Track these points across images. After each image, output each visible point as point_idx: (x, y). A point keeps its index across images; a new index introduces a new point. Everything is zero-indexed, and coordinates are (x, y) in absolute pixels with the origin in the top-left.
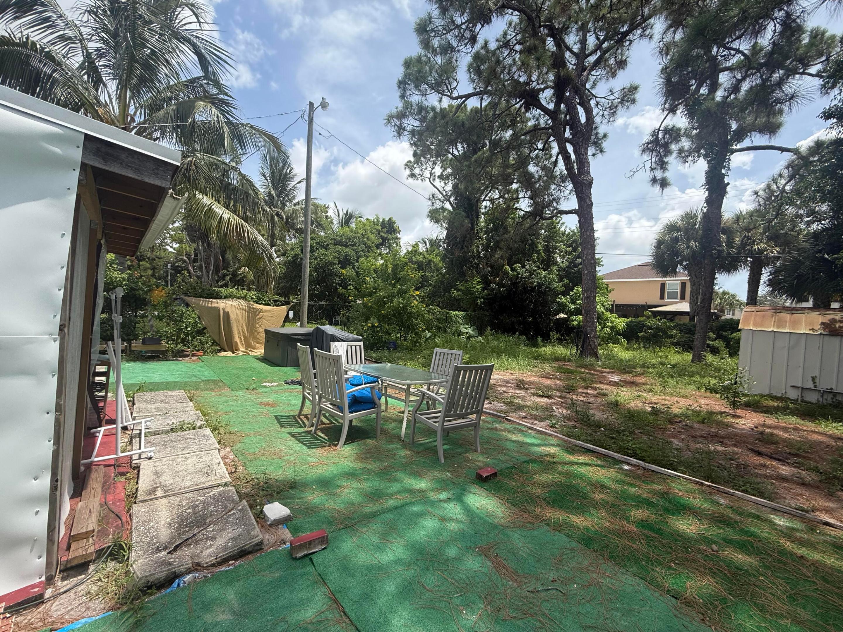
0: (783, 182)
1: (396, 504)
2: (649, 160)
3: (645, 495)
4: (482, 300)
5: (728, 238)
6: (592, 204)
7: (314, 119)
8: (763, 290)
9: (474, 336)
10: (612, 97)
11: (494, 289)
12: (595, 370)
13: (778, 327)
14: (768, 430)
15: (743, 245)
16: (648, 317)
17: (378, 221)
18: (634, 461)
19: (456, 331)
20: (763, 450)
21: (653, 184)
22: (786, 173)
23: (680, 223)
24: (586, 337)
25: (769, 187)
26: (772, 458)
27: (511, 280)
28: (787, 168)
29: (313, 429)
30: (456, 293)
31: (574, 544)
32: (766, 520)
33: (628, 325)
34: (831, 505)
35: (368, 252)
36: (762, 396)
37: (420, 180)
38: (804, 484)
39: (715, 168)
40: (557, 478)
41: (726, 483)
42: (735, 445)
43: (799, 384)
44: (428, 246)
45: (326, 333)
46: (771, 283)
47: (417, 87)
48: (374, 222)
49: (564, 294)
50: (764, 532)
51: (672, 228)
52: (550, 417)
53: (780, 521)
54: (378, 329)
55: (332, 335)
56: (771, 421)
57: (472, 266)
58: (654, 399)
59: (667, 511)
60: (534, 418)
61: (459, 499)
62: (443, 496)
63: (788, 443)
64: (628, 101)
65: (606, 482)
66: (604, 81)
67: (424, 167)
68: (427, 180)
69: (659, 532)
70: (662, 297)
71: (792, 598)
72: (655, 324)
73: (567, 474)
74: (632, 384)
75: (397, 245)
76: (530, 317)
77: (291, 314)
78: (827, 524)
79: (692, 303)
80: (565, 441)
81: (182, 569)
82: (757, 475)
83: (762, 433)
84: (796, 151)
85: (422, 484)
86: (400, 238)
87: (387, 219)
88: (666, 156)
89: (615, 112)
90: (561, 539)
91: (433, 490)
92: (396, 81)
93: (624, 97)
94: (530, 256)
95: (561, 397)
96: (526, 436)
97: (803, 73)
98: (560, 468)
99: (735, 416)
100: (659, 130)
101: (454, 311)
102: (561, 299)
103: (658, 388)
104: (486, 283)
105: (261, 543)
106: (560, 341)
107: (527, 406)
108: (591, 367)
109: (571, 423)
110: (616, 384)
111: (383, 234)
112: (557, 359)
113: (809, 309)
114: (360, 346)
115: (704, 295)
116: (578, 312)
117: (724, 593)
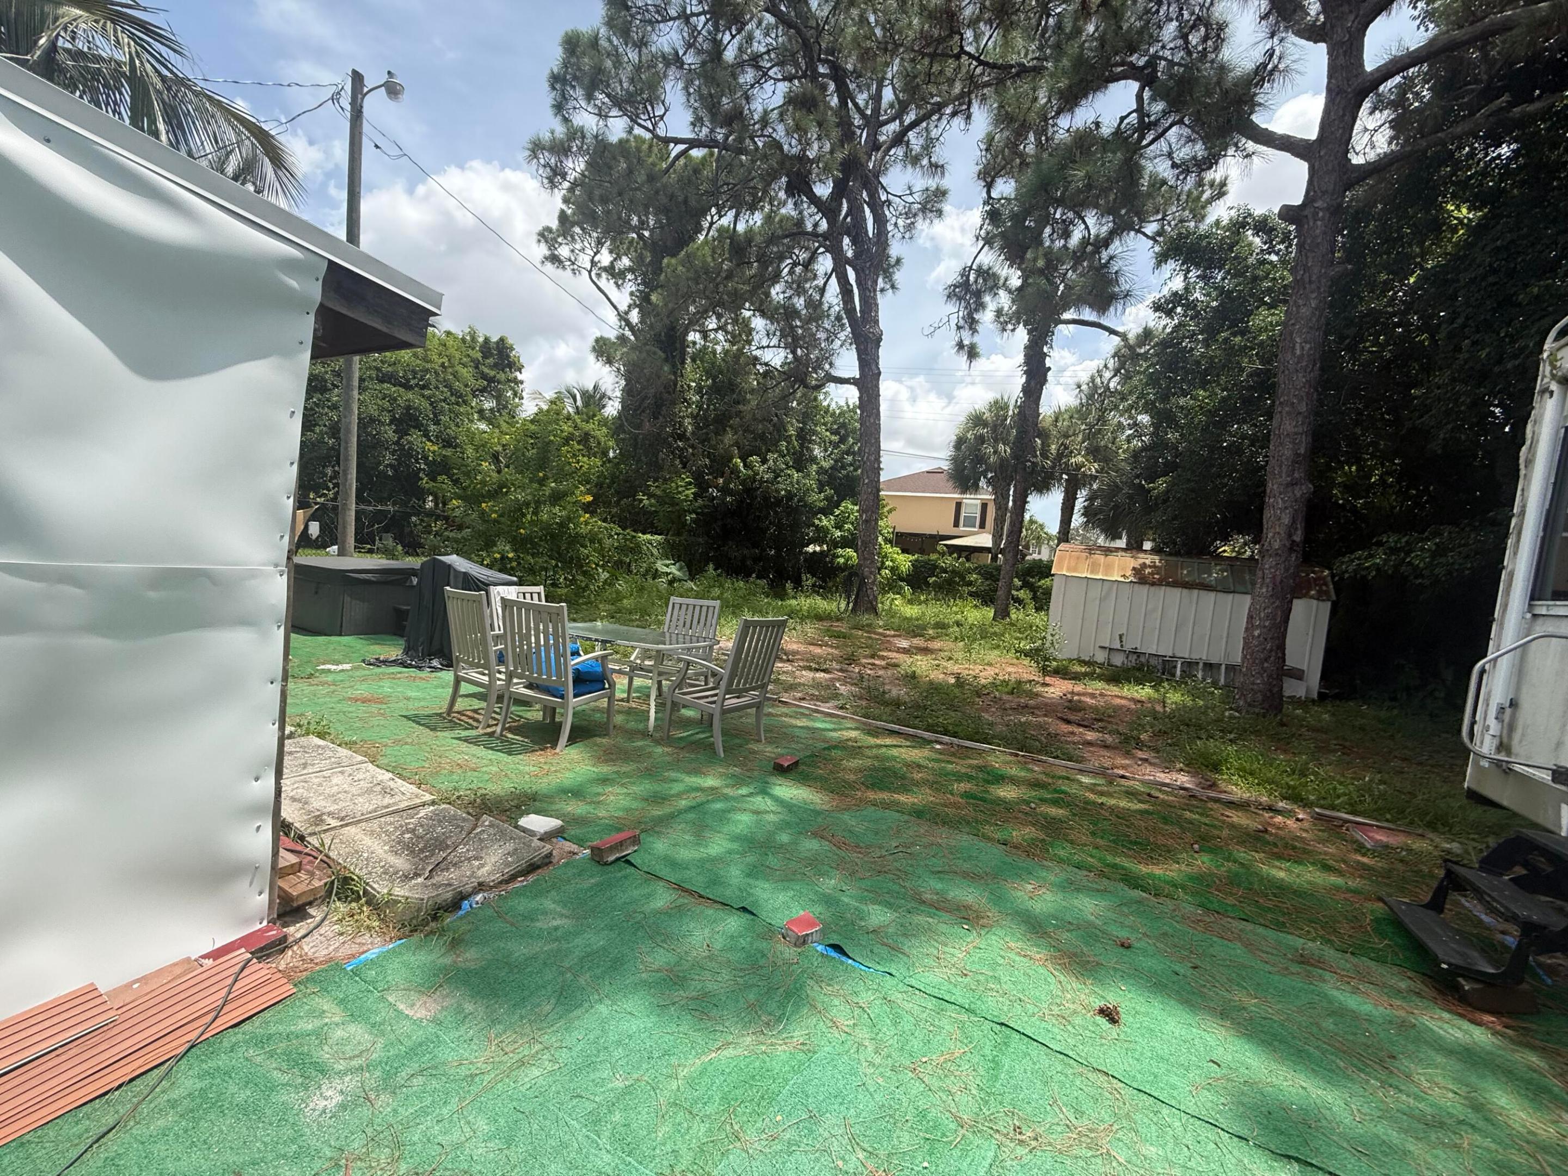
0: (1107, 375)
1: (690, 804)
2: (953, 311)
3: (963, 770)
4: (694, 516)
5: (1043, 443)
6: (879, 373)
7: (365, 110)
8: (1077, 520)
9: (680, 580)
10: (910, 199)
11: (714, 498)
12: (875, 633)
13: (1092, 572)
14: (1076, 698)
15: (1060, 456)
16: (943, 554)
17: (473, 339)
18: (946, 739)
19: (647, 571)
20: (1072, 717)
21: (958, 351)
22: (1111, 364)
23: (987, 415)
24: (862, 584)
25: (1093, 379)
26: (1080, 725)
27: (743, 483)
28: (1114, 357)
29: (499, 729)
30: (646, 502)
31: (906, 817)
32: (1073, 780)
33: (915, 564)
34: (1127, 762)
35: (457, 404)
36: (1071, 660)
37: (569, 271)
38: (1106, 747)
39: (1037, 343)
40: (869, 762)
41: (1039, 752)
42: (1046, 715)
43: (1107, 645)
44: (579, 403)
45: (455, 570)
46: (1087, 512)
47: (590, 97)
48: (463, 340)
49: (826, 512)
50: (1073, 790)
51: (977, 420)
52: (836, 696)
53: (1086, 780)
54: (514, 564)
55: (465, 574)
56: (1079, 688)
57: (673, 453)
58: (956, 669)
59: (988, 782)
60: (814, 698)
61: (764, 792)
62: (744, 791)
63: (1095, 709)
64: (931, 211)
65: (922, 762)
66: (899, 166)
67: (578, 246)
68: (586, 274)
69: (983, 800)
70: (956, 524)
71: (1093, 834)
72: (951, 565)
73: (876, 757)
74: (925, 651)
75: (515, 394)
76: (771, 548)
77: (314, 529)
78: (1123, 777)
79: (997, 537)
80: (864, 724)
81: (469, 888)
82: (1068, 743)
83: (1070, 701)
84: (1124, 336)
85: (710, 782)
86: (522, 382)
87: (494, 339)
88: (976, 310)
89: (913, 223)
90: (892, 815)
91: (727, 786)
92: (547, 73)
93: (927, 202)
94: (776, 444)
95: (841, 670)
96: (813, 720)
97: (1139, 231)
98: (868, 752)
99: (1045, 685)
100: (971, 268)
101: (644, 533)
102: (820, 520)
103: (960, 655)
104: (702, 486)
105: (550, 855)
106: (815, 590)
107: (800, 684)
108: (869, 628)
109: (864, 703)
110: (905, 651)
111: (486, 370)
112: (819, 617)
113: (1123, 549)
114: (539, 594)
115: (1012, 524)
116: (846, 542)
117: (1044, 836)
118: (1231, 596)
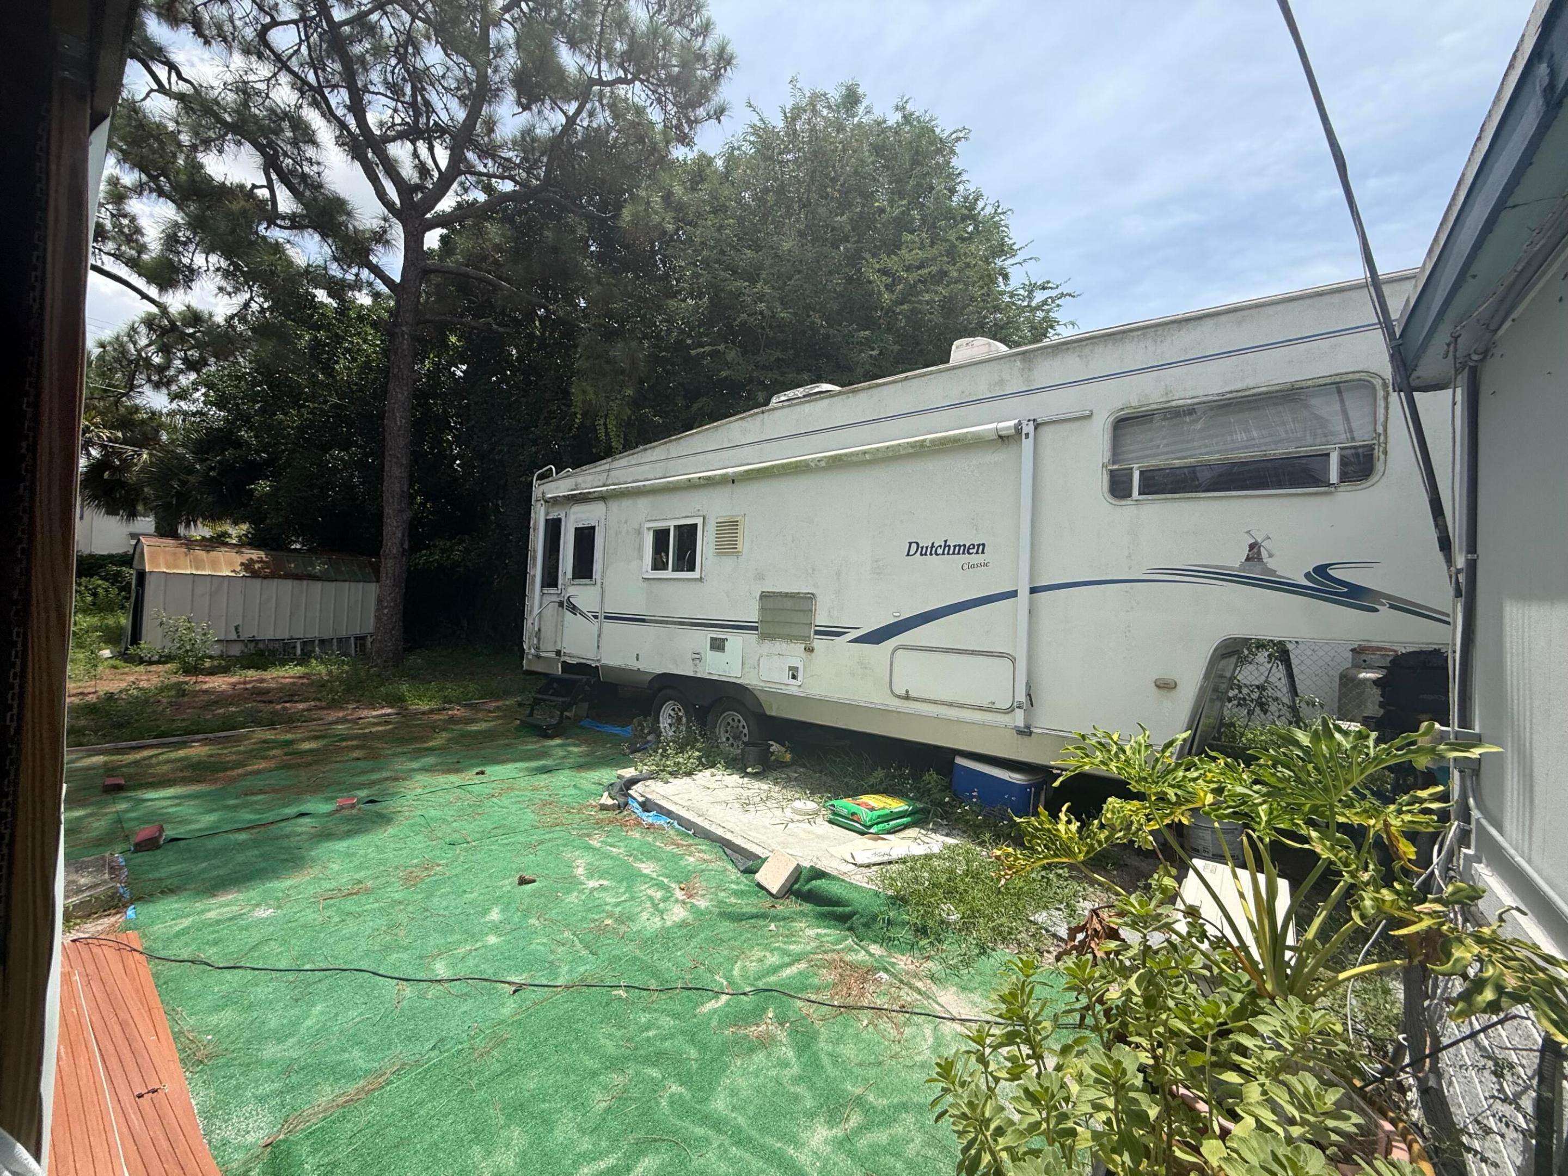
3: (255, 746)
32: (334, 729)
34: (348, 712)
38: (323, 708)
43: (223, 638)
50: (343, 732)
53: (340, 727)
59: (286, 745)
65: (215, 752)
69: (303, 752)
84: (163, 307)
99: (201, 683)
118: (333, 584)
